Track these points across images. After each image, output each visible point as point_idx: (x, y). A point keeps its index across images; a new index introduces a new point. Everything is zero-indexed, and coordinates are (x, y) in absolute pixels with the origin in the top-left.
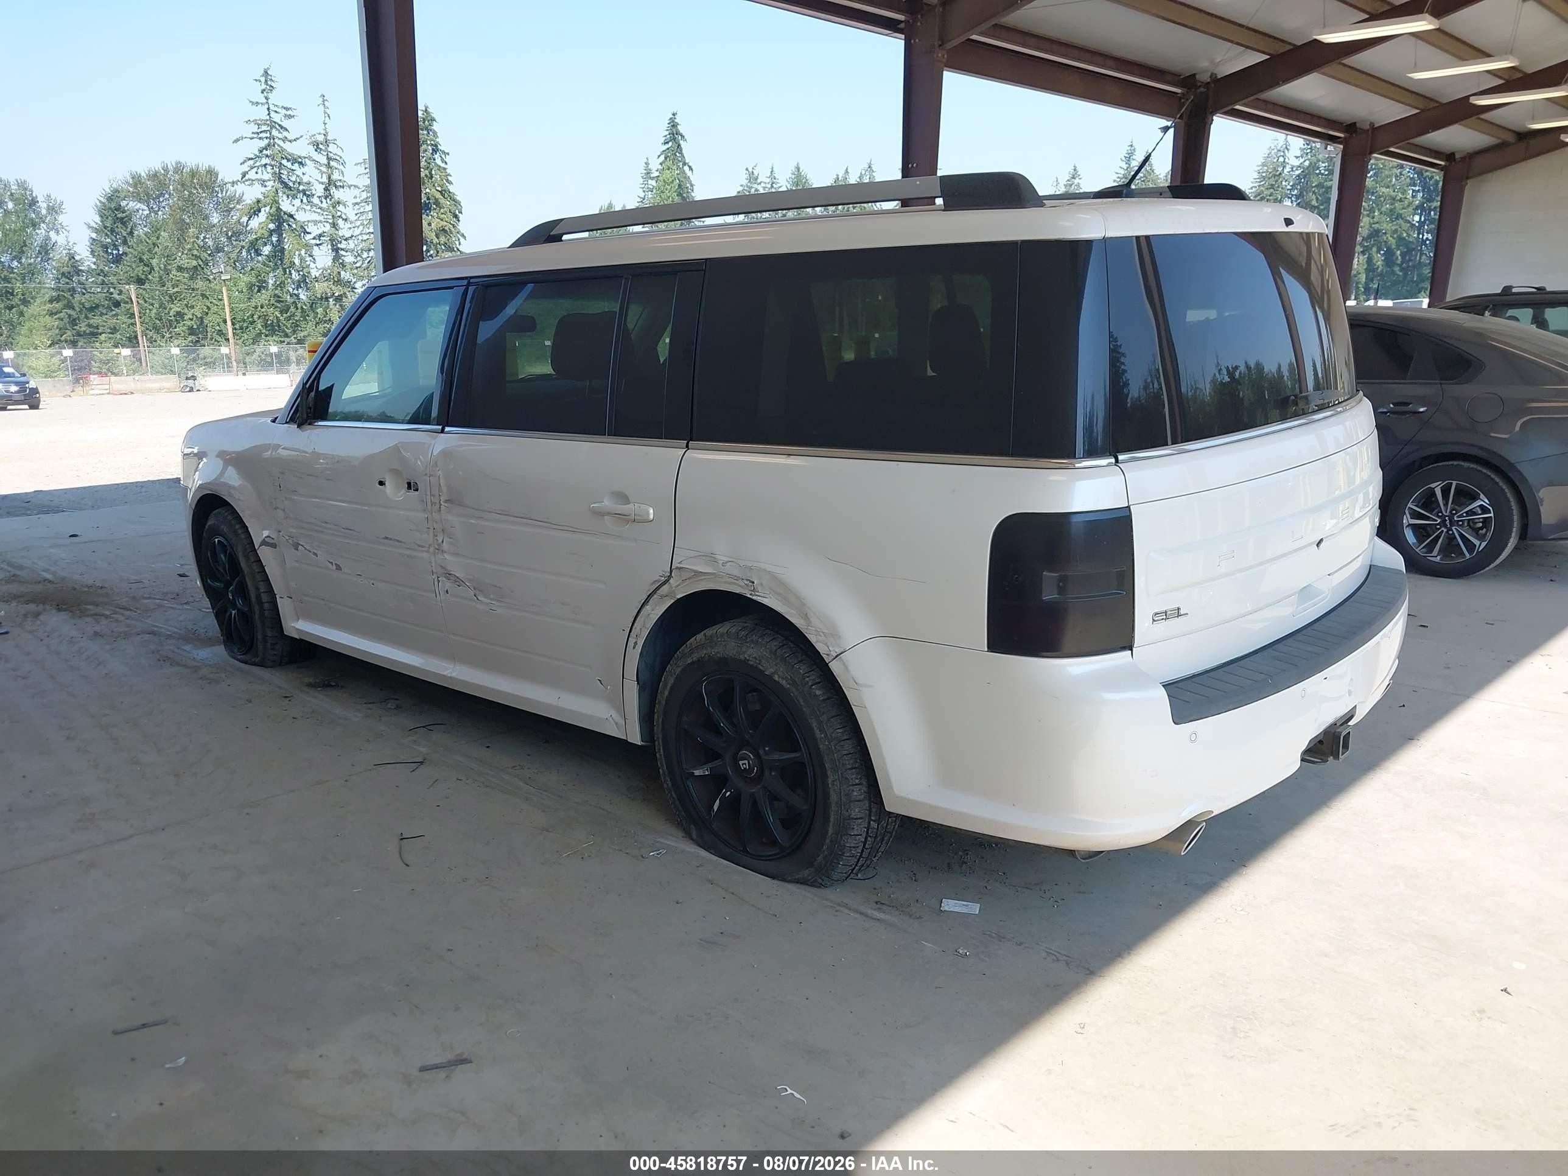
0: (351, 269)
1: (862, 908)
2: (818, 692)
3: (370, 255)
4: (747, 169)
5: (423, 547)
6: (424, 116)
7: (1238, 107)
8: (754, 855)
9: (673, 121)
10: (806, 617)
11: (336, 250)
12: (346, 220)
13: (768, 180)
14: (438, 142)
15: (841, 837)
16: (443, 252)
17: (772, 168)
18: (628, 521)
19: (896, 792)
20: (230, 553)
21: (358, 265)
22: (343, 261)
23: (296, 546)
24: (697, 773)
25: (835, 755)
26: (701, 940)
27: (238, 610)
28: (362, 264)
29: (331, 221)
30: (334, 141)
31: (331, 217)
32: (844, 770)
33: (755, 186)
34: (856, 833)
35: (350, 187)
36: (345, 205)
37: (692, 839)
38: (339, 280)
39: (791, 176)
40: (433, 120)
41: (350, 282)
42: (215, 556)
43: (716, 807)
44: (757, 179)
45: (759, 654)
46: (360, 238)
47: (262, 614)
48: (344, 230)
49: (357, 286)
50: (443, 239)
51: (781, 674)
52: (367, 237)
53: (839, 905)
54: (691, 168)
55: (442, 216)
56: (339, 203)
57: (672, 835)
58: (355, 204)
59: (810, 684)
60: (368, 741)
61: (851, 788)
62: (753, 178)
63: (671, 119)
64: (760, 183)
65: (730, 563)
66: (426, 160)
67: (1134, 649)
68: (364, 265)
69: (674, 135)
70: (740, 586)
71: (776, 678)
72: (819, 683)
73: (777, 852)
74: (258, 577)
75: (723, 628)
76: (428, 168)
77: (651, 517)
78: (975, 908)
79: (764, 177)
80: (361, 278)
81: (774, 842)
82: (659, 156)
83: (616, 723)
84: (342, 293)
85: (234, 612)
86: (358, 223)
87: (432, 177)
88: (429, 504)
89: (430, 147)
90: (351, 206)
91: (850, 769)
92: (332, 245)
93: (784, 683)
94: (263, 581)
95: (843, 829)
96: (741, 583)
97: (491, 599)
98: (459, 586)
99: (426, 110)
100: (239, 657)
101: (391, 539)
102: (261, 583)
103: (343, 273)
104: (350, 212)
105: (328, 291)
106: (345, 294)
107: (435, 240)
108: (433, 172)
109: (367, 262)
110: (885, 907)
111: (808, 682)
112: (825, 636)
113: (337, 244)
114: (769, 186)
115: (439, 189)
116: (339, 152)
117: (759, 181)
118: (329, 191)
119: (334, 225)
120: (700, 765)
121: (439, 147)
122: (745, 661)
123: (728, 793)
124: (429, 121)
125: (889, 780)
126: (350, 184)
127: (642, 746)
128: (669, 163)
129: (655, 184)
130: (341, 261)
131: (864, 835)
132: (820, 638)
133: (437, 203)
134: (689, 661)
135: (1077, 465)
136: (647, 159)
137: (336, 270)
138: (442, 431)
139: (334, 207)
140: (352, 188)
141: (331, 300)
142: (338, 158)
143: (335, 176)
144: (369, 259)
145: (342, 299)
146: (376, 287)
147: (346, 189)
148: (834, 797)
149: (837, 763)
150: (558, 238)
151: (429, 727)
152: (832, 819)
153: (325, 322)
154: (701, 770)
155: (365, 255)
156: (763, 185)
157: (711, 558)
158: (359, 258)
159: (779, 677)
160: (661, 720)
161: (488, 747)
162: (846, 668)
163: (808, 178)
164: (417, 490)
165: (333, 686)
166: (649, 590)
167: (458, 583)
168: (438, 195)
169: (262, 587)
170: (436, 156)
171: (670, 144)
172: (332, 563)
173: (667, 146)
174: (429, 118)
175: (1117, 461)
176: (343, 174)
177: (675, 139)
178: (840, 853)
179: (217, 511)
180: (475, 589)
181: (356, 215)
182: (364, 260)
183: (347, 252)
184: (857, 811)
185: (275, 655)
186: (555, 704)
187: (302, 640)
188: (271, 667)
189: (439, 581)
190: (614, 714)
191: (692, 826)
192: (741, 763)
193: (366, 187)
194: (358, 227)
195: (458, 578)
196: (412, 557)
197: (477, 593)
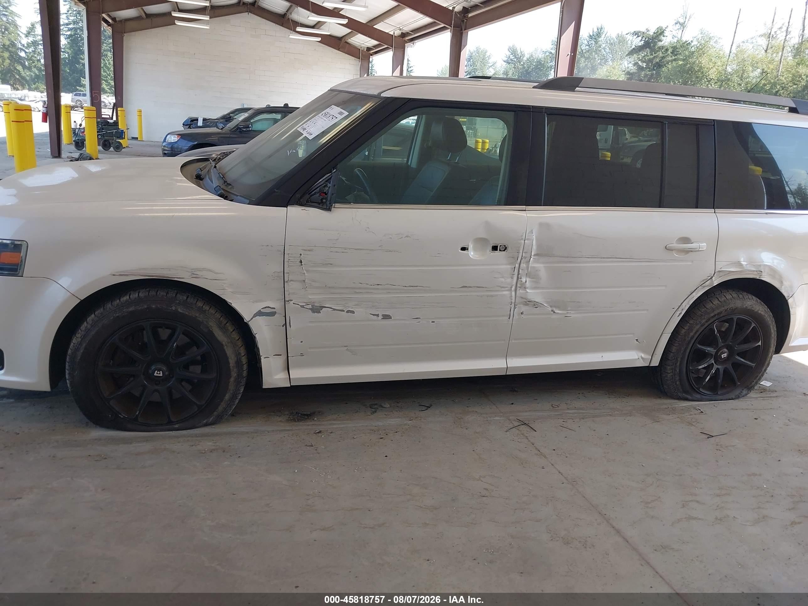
5: (507, 287)
18: (689, 252)
23: (317, 309)
24: (699, 367)
43: (707, 380)
65: (749, 265)
77: (705, 248)
83: (644, 359)
88: (519, 258)
96: (755, 273)
97: (568, 310)
98: (536, 308)
101: (470, 287)
123: (714, 371)
127: (659, 366)
132: (787, 290)
138: (525, 210)
154: (702, 365)
157: (739, 264)
161: (512, 404)
164: (504, 250)
166: (697, 285)
167: (536, 306)
172: (378, 315)
180: (552, 307)
189: (515, 308)
190: (644, 355)
195: (537, 302)
196: (492, 296)
197: (554, 309)
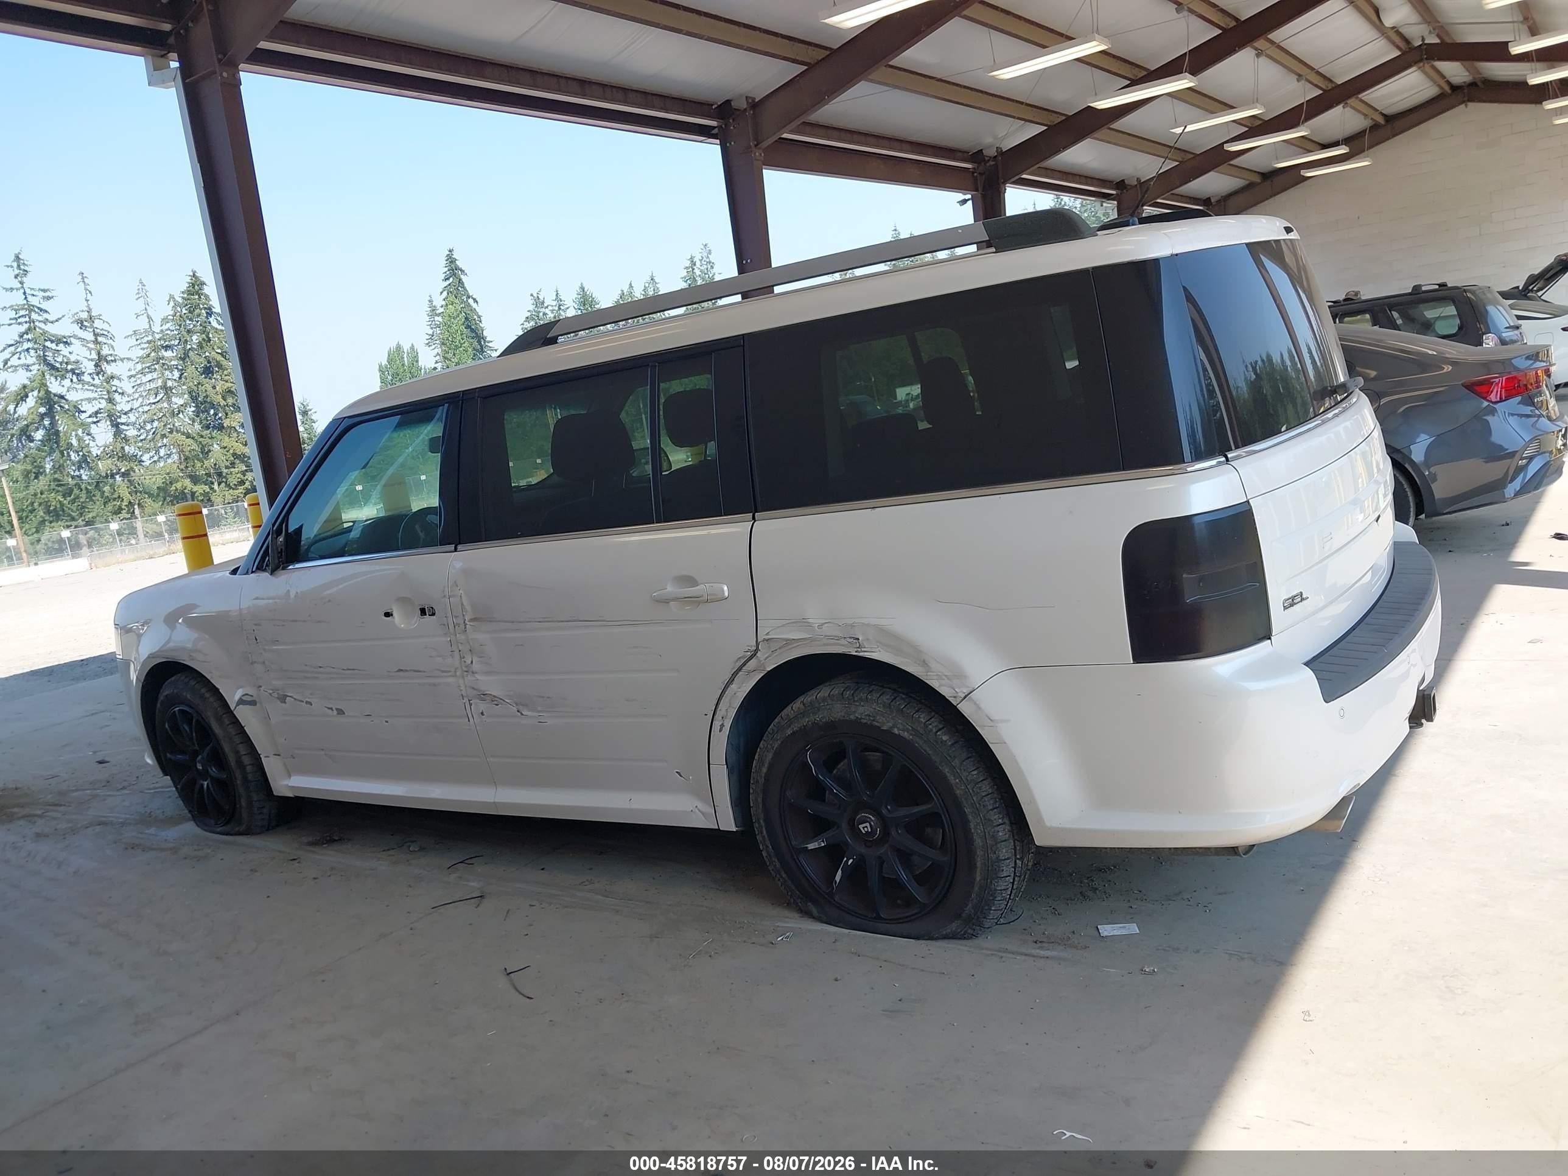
0: (135, 442)
1: (1023, 950)
2: (945, 738)
3: (154, 426)
4: (532, 295)
5: (450, 672)
6: (193, 282)
7: (1024, 176)
8: (890, 920)
9: (451, 257)
10: (924, 663)
11: (116, 425)
12: (123, 394)
13: (554, 303)
14: (211, 305)
15: (991, 882)
16: (232, 413)
17: (557, 291)
18: (699, 603)
19: (1048, 824)
20: (197, 721)
21: (142, 437)
22: (125, 435)
23: (283, 699)
24: (811, 846)
25: (974, 798)
26: (883, 1011)
27: (212, 778)
28: (147, 436)
29: (106, 397)
30: (99, 317)
31: (105, 393)
32: (985, 812)
33: (543, 310)
34: (1005, 875)
35: (122, 360)
36: (119, 379)
37: (814, 918)
38: (123, 456)
39: (577, 296)
40: (203, 283)
41: (136, 456)
42: (176, 728)
43: (838, 878)
44: (543, 303)
45: (872, 710)
46: (140, 410)
47: (245, 779)
48: (122, 404)
49: (144, 458)
50: (230, 401)
51: (901, 727)
52: (148, 408)
53: (1000, 951)
54: (475, 301)
55: (227, 377)
56: (112, 377)
57: (787, 917)
58: (130, 377)
59: (934, 730)
60: (410, 886)
61: (996, 829)
62: (539, 303)
63: (448, 255)
64: (547, 307)
65: (826, 625)
66: (201, 325)
67: (1272, 638)
68: (149, 437)
69: (454, 270)
70: (843, 645)
71: (896, 731)
72: (943, 728)
73: (916, 911)
74: (237, 740)
75: (823, 692)
76: (204, 332)
77: (726, 594)
78: (1133, 929)
79: (550, 300)
80: (148, 450)
81: (910, 901)
82: (441, 293)
83: (703, 814)
84: (129, 467)
85: (206, 783)
86: (136, 396)
87: (209, 340)
88: (451, 626)
89: (203, 311)
90: (126, 379)
91: (991, 810)
92: (111, 421)
93: (906, 735)
94: (242, 743)
95: (992, 871)
96: (843, 642)
97: (539, 712)
98: (497, 705)
99: (194, 275)
100: (219, 830)
101: (407, 671)
102: (240, 745)
103: (127, 448)
104: (127, 386)
105: (114, 467)
106: (132, 468)
107: (223, 403)
108: (211, 336)
109: (151, 433)
110: (1044, 945)
111: (932, 730)
112: (948, 679)
113: (116, 419)
114: (557, 308)
115: (219, 351)
116: (106, 326)
117: (545, 305)
118: (100, 366)
119: (110, 401)
120: (814, 837)
121: (214, 310)
122: (857, 722)
123: (851, 861)
124: (198, 285)
125: (1037, 811)
126: (122, 357)
127: (737, 831)
128: (452, 298)
129: (441, 320)
130: (123, 436)
131: (1012, 875)
132: (943, 682)
133: (219, 365)
134: (789, 732)
135: (1189, 469)
136: (430, 296)
137: (119, 446)
138: (456, 550)
139: (108, 383)
140: (125, 361)
141: (117, 477)
142: (106, 333)
143: (105, 351)
144: (154, 430)
145: (129, 474)
146: (345, 418)
147: (119, 363)
148: (978, 842)
149: (978, 805)
150: (553, 341)
151: (466, 862)
152: (979, 864)
153: (114, 499)
154: (816, 843)
155: (148, 427)
156: (550, 308)
157: (803, 623)
158: (142, 431)
159: (899, 729)
160: (760, 800)
161: (543, 869)
162: (979, 708)
163: (593, 296)
164: (433, 614)
165: (335, 840)
166: (734, 668)
167: (495, 702)
168: (219, 358)
169: (242, 750)
170: (211, 320)
171: (451, 279)
172: (331, 709)
173: (448, 282)
174: (198, 283)
175: (1227, 460)
176: (113, 349)
177: (455, 274)
178: (991, 898)
179: (173, 679)
180: (517, 704)
181: (133, 387)
182: (148, 432)
183: (128, 425)
184: (1005, 851)
185: (263, 819)
186: (628, 807)
187: (296, 797)
188: (259, 834)
189: (471, 705)
190: (700, 805)
191: (809, 904)
192: (861, 827)
193: (140, 358)
194: (137, 399)
195: (494, 696)
196: (434, 685)
197: (521, 708)
